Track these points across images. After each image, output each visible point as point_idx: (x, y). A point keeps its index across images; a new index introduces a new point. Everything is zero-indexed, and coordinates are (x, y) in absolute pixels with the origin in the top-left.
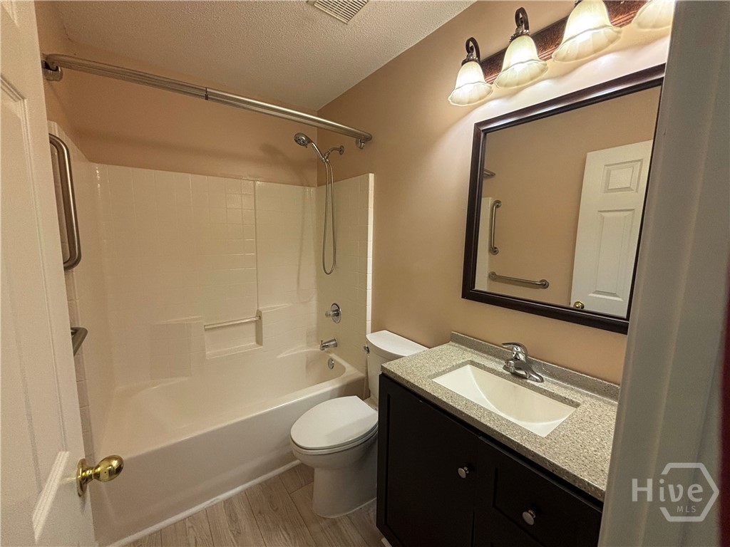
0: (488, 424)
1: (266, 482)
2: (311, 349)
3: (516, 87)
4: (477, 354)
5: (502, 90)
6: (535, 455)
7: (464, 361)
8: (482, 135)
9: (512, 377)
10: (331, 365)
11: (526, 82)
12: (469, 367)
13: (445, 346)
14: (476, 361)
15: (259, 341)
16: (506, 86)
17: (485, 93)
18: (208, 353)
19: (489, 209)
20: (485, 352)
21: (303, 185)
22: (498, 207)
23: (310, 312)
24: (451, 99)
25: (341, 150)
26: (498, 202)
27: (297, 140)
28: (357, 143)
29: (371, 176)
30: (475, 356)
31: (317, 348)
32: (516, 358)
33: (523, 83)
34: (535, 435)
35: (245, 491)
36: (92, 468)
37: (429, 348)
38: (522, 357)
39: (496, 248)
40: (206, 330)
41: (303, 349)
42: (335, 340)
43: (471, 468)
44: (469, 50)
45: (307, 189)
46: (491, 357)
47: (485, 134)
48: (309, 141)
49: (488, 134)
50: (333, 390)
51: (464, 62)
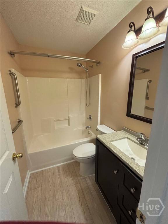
0: (124, 159)
1: (68, 163)
2: (83, 128)
3: (148, 39)
4: (130, 135)
5: (142, 41)
6: (136, 172)
7: (124, 137)
8: (135, 58)
9: (139, 144)
10: (89, 133)
11: (152, 36)
12: (126, 139)
13: (120, 131)
14: (129, 137)
15: (69, 125)
16: (144, 39)
17: (136, 42)
18: (55, 127)
19: (147, 83)
20: (133, 135)
21: (81, 79)
22: (150, 82)
23: (84, 117)
24: (123, 47)
25: (92, 67)
26: (150, 80)
27: (78, 65)
28: (96, 65)
29: (100, 75)
30: (129, 136)
31: (85, 128)
32: (141, 138)
33: (151, 37)
34: (139, 165)
35: (63, 165)
36: (16, 155)
37: (116, 131)
38: (143, 138)
39: (148, 98)
40: (55, 121)
41: (82, 128)
42: (90, 126)
43: (118, 171)
44: (131, 27)
45: (83, 80)
46: (134, 136)
47: (136, 58)
48: (81, 65)
49: (137, 58)
50: (87, 141)
51: (128, 32)
